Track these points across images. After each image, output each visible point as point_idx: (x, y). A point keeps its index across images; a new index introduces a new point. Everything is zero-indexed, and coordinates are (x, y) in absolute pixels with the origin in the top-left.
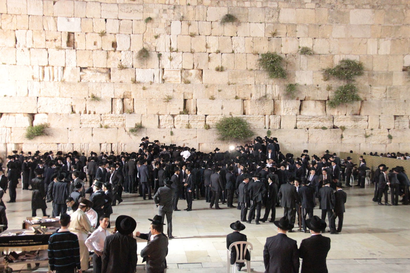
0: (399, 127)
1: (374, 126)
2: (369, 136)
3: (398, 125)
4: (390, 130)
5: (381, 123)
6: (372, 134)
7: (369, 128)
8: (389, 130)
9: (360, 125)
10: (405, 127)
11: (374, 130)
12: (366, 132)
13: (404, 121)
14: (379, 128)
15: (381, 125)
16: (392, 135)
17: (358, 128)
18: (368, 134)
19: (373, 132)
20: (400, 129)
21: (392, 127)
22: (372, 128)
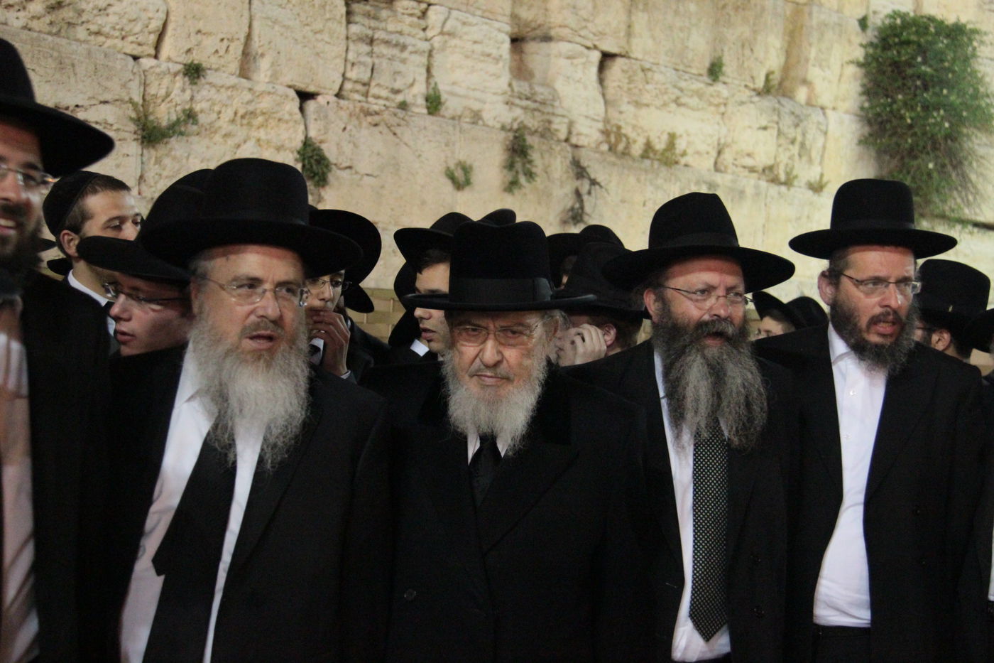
0: (374, 90)
1: (210, 43)
2: (174, 130)
3: (365, 76)
4: (311, 105)
5: (256, 24)
6: (191, 116)
7: (167, 49)
8: (305, 96)
9: (103, 10)
10: (406, 96)
11: (211, 77)
12: (152, 90)
13: (403, 47)
14: (245, 71)
15: (256, 44)
16: (330, 152)
17: (81, 33)
18: (164, 115)
19: (204, 98)
20: (376, 105)
21: (326, 79)
22: (196, 57)
